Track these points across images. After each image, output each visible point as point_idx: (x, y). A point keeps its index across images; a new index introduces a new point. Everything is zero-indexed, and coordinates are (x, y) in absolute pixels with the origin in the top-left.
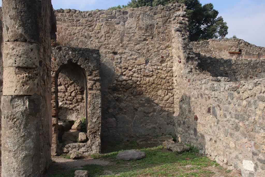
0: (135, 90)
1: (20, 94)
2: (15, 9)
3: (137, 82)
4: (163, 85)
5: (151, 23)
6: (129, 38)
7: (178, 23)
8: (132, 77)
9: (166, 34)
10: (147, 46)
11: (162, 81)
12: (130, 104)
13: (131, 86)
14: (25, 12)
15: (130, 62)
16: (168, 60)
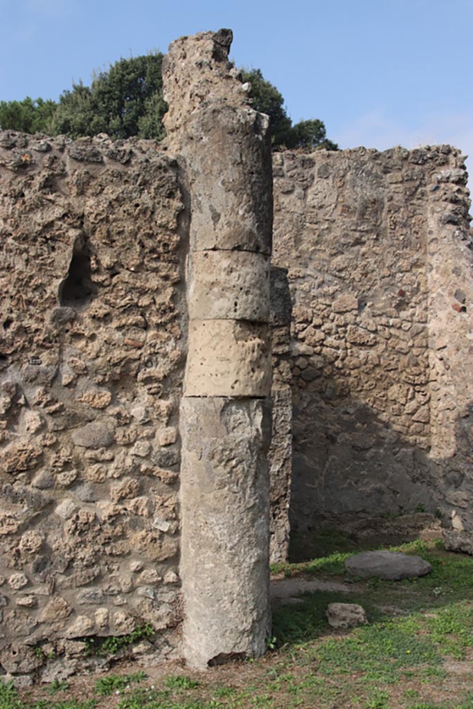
0: (330, 384)
1: (246, 394)
2: (239, 164)
3: (334, 362)
4: (402, 372)
5: (375, 196)
6: (317, 233)
7: (446, 200)
8: (322, 345)
9: (414, 230)
10: (363, 260)
11: (399, 361)
12: (318, 424)
13: (319, 373)
14: (259, 173)
15: (317, 305)
16: (416, 303)
